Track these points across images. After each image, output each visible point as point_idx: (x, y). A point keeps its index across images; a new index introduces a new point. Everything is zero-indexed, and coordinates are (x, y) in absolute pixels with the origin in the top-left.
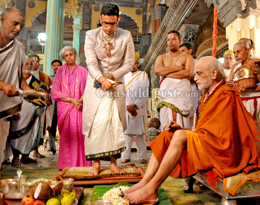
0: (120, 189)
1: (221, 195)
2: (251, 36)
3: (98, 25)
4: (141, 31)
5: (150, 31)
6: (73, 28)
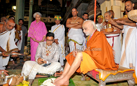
0: (51, 79)
1: (98, 81)
2: (111, 9)
3: (41, 3)
4: (61, 6)
5: (66, 6)
6: (29, 4)
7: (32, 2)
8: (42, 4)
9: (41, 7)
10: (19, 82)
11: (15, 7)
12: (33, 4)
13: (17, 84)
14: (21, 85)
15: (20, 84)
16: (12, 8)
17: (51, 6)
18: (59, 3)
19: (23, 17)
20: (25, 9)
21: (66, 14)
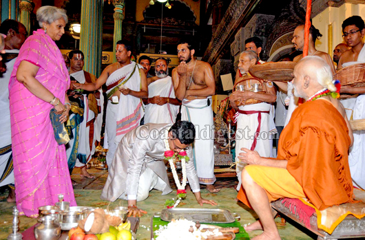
3: (144, 14)
4: (197, 22)
5: (210, 22)
6: (114, 17)
7: (121, 11)
8: (145, 19)
9: (143, 26)
10: (108, 226)
11: (79, 25)
12: (123, 18)
13: (104, 229)
14: (114, 232)
15: (111, 230)
16: (71, 29)
17: (170, 22)
18: (192, 13)
19: (100, 52)
20: (104, 32)
21: (211, 43)
